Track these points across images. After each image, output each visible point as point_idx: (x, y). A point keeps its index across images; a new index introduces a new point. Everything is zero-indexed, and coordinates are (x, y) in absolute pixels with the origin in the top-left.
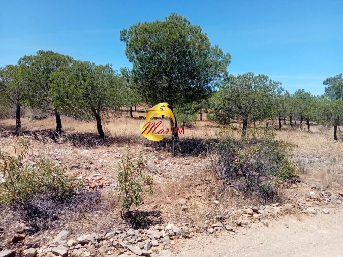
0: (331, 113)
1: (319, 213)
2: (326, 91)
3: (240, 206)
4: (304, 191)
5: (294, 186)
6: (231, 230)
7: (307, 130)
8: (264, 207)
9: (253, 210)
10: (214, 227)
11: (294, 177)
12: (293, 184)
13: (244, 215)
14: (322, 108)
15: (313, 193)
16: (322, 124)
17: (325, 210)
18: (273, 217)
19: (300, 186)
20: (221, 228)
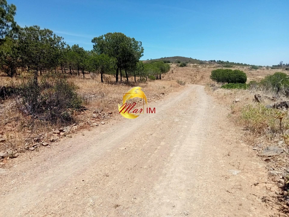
0: (98, 64)
1: (100, 125)
2: (94, 48)
3: (49, 130)
4: (89, 115)
5: (82, 113)
6: (47, 145)
7: (83, 77)
8: (66, 127)
9: (59, 130)
10: (33, 146)
11: (82, 107)
12: (82, 112)
13: (53, 135)
14: (93, 59)
15: (95, 115)
16: (94, 72)
17: (103, 123)
18: (73, 132)
19: (86, 112)
20: (39, 146)
